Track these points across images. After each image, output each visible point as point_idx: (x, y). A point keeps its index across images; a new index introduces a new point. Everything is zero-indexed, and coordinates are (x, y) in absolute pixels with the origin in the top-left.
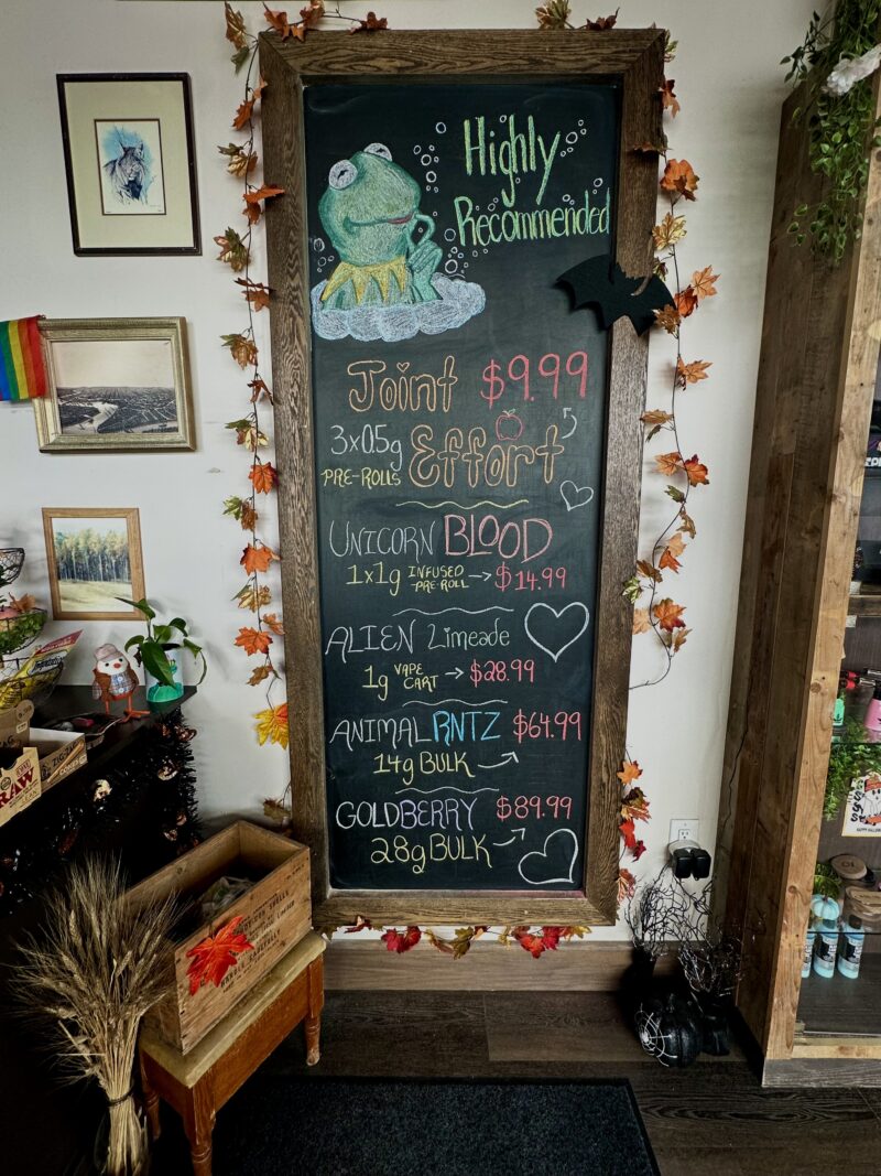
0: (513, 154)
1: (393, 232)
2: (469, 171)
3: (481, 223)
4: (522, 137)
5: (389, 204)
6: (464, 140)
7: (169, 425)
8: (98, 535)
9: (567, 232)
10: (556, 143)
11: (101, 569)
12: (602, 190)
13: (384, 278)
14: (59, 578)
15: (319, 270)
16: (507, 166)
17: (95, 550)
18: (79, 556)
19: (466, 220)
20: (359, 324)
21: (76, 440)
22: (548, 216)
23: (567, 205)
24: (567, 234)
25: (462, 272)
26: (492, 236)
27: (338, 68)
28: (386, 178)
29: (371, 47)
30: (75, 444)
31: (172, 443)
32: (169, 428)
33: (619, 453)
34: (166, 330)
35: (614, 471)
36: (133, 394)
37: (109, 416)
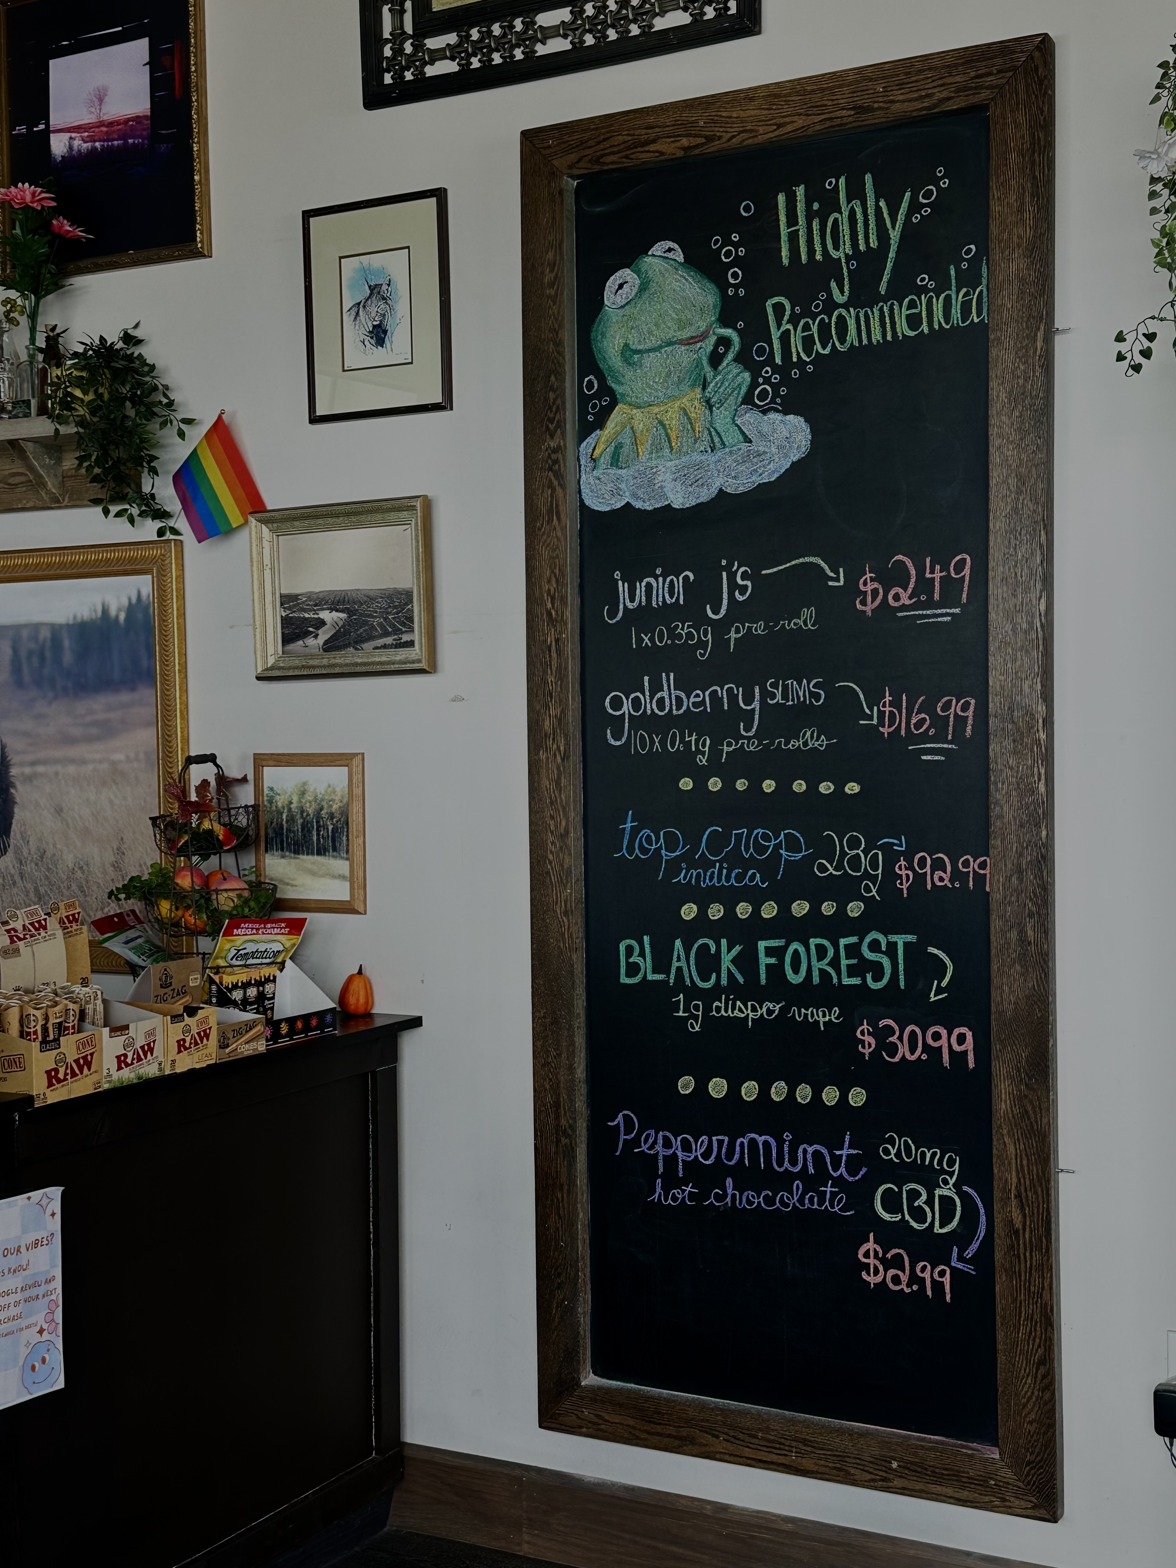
0: (845, 229)
1: (684, 356)
2: (785, 261)
3: (803, 331)
4: (857, 204)
5: (680, 320)
6: (778, 220)
7: (406, 638)
8: (315, 789)
9: (925, 328)
10: (905, 205)
11: (315, 838)
12: (975, 262)
13: (673, 419)
14: (266, 851)
15: (590, 418)
16: (836, 247)
17: (311, 811)
18: (291, 819)
19: (782, 329)
20: (641, 486)
21: (297, 662)
22: (896, 307)
23: (924, 290)
24: (926, 331)
25: (778, 400)
26: (818, 346)
27: (611, 161)
28: (676, 285)
29: (652, 128)
30: (297, 668)
31: (405, 663)
32: (404, 642)
33: (1008, 657)
34: (405, 513)
35: (1001, 686)
36: (365, 599)
37: (337, 628)
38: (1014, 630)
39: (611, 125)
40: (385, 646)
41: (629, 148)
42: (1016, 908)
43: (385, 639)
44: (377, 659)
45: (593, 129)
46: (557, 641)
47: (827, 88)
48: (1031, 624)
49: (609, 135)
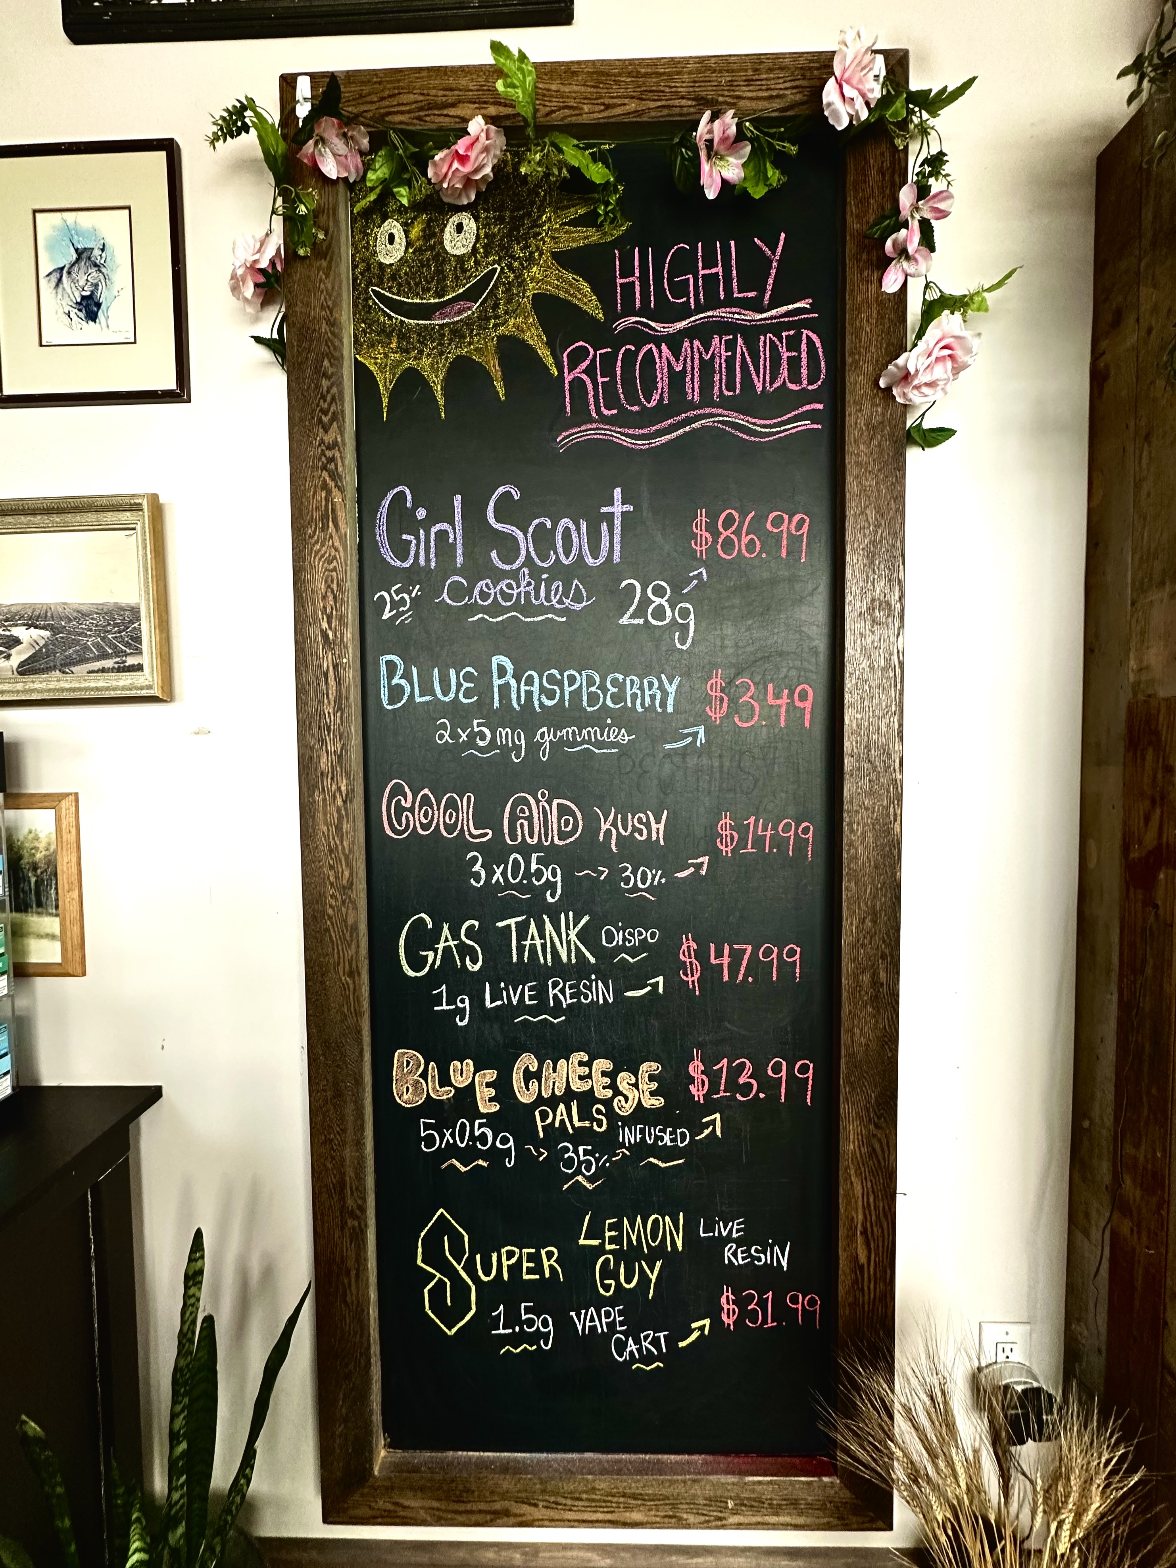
7: (131, 661)
27: (400, 120)
31: (131, 690)
32: (129, 666)
33: (864, 695)
34: (128, 514)
35: (857, 725)
36: (75, 614)
37: (37, 648)
38: (871, 667)
39: (399, 81)
40: (103, 670)
41: (421, 109)
42: (869, 950)
43: (103, 662)
44: (93, 685)
45: (376, 82)
46: (335, 667)
47: (664, 73)
48: (888, 661)
49: (396, 91)
